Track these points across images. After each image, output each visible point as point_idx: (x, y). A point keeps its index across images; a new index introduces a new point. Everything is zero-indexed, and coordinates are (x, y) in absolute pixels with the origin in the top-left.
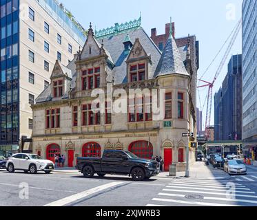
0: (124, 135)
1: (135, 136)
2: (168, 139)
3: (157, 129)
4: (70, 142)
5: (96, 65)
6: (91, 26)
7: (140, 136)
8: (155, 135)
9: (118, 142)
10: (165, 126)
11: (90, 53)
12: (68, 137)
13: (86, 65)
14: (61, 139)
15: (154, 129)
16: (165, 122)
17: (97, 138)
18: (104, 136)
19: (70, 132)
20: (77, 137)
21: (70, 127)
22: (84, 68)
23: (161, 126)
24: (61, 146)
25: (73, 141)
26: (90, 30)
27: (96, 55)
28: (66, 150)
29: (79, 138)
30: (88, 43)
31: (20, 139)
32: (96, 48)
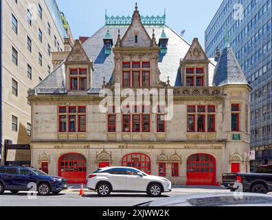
0: (182, 146)
1: (197, 148)
2: (236, 153)
3: (224, 141)
4: (104, 151)
5: (145, 59)
6: (136, 8)
7: (202, 148)
8: (220, 148)
9: (176, 154)
10: (233, 138)
11: (136, 41)
12: (101, 146)
13: (131, 55)
14: (88, 147)
15: (219, 141)
16: (234, 135)
17: (146, 148)
18: (156, 146)
19: (104, 137)
20: (116, 146)
21: (104, 132)
22: (127, 59)
23: (229, 138)
24: (87, 156)
25: (108, 151)
26: (136, 12)
27: (145, 46)
28: (96, 163)
29: (120, 147)
30: (133, 29)
31: (3, 144)
32: (145, 38)
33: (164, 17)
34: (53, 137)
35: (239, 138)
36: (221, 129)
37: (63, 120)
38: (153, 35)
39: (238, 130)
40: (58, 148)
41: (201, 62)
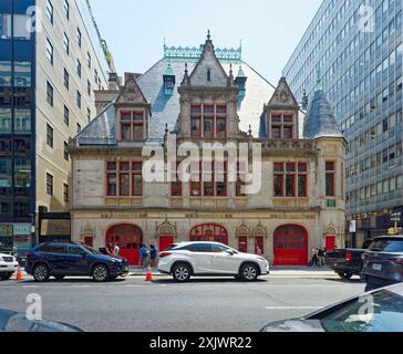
0: (268, 215)
1: (285, 217)
2: (331, 224)
3: (317, 209)
4: (166, 222)
5: (220, 101)
6: (209, 36)
7: (292, 218)
8: (312, 217)
9: (260, 225)
10: (328, 205)
11: (209, 79)
12: (163, 215)
13: (201, 97)
14: (145, 216)
15: (312, 209)
16: (328, 201)
18: (235, 215)
19: (167, 203)
20: (182, 215)
21: (167, 197)
22: (197, 101)
23: (324, 206)
24: (143, 229)
25: (172, 221)
26: (209, 42)
27: (220, 85)
28: (156, 237)
29: (187, 216)
30: (205, 63)
31: (37, 211)
32: (220, 75)
33: (239, 50)
34: (99, 202)
35: (334, 204)
36: (314, 192)
37: (112, 181)
38: (231, 72)
39: (332, 194)
40: (106, 217)
41: (290, 108)
